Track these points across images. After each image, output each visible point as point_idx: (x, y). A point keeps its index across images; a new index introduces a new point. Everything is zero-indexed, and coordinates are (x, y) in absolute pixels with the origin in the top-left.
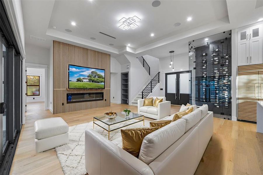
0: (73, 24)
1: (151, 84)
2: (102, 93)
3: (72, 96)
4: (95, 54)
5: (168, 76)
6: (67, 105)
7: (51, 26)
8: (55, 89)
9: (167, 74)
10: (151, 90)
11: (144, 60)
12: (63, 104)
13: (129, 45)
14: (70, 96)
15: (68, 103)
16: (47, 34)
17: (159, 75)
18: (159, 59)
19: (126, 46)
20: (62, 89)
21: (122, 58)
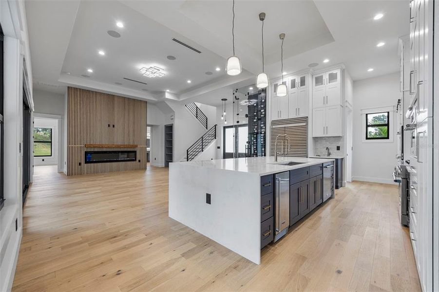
0: (90, 71)
1: (202, 140)
2: (135, 152)
3: (92, 155)
4: (124, 101)
5: (227, 130)
6: (85, 166)
7: (64, 72)
8: (70, 146)
9: (225, 128)
10: (202, 148)
11: (197, 107)
12: (80, 164)
13: (168, 91)
14: (89, 155)
15: (86, 162)
16: (59, 81)
17: (215, 128)
18: (215, 108)
19: (165, 92)
20: (78, 146)
21: (163, 106)
